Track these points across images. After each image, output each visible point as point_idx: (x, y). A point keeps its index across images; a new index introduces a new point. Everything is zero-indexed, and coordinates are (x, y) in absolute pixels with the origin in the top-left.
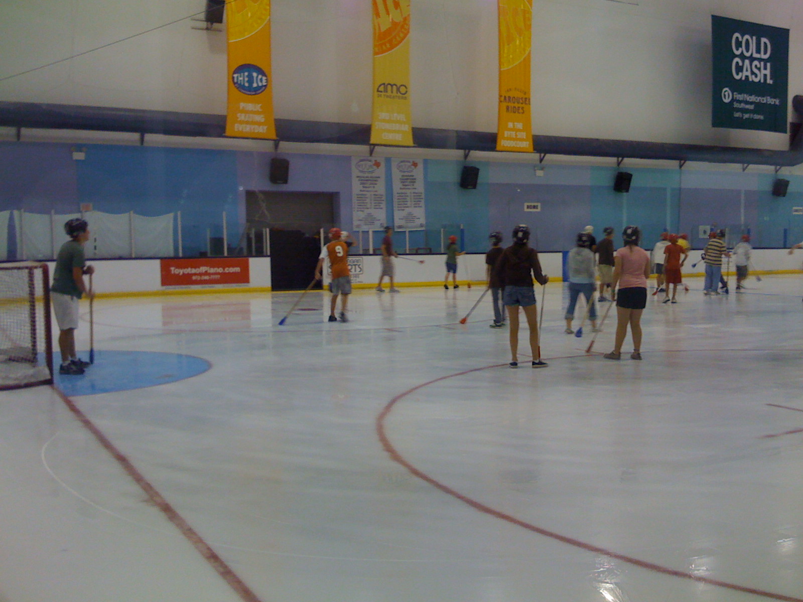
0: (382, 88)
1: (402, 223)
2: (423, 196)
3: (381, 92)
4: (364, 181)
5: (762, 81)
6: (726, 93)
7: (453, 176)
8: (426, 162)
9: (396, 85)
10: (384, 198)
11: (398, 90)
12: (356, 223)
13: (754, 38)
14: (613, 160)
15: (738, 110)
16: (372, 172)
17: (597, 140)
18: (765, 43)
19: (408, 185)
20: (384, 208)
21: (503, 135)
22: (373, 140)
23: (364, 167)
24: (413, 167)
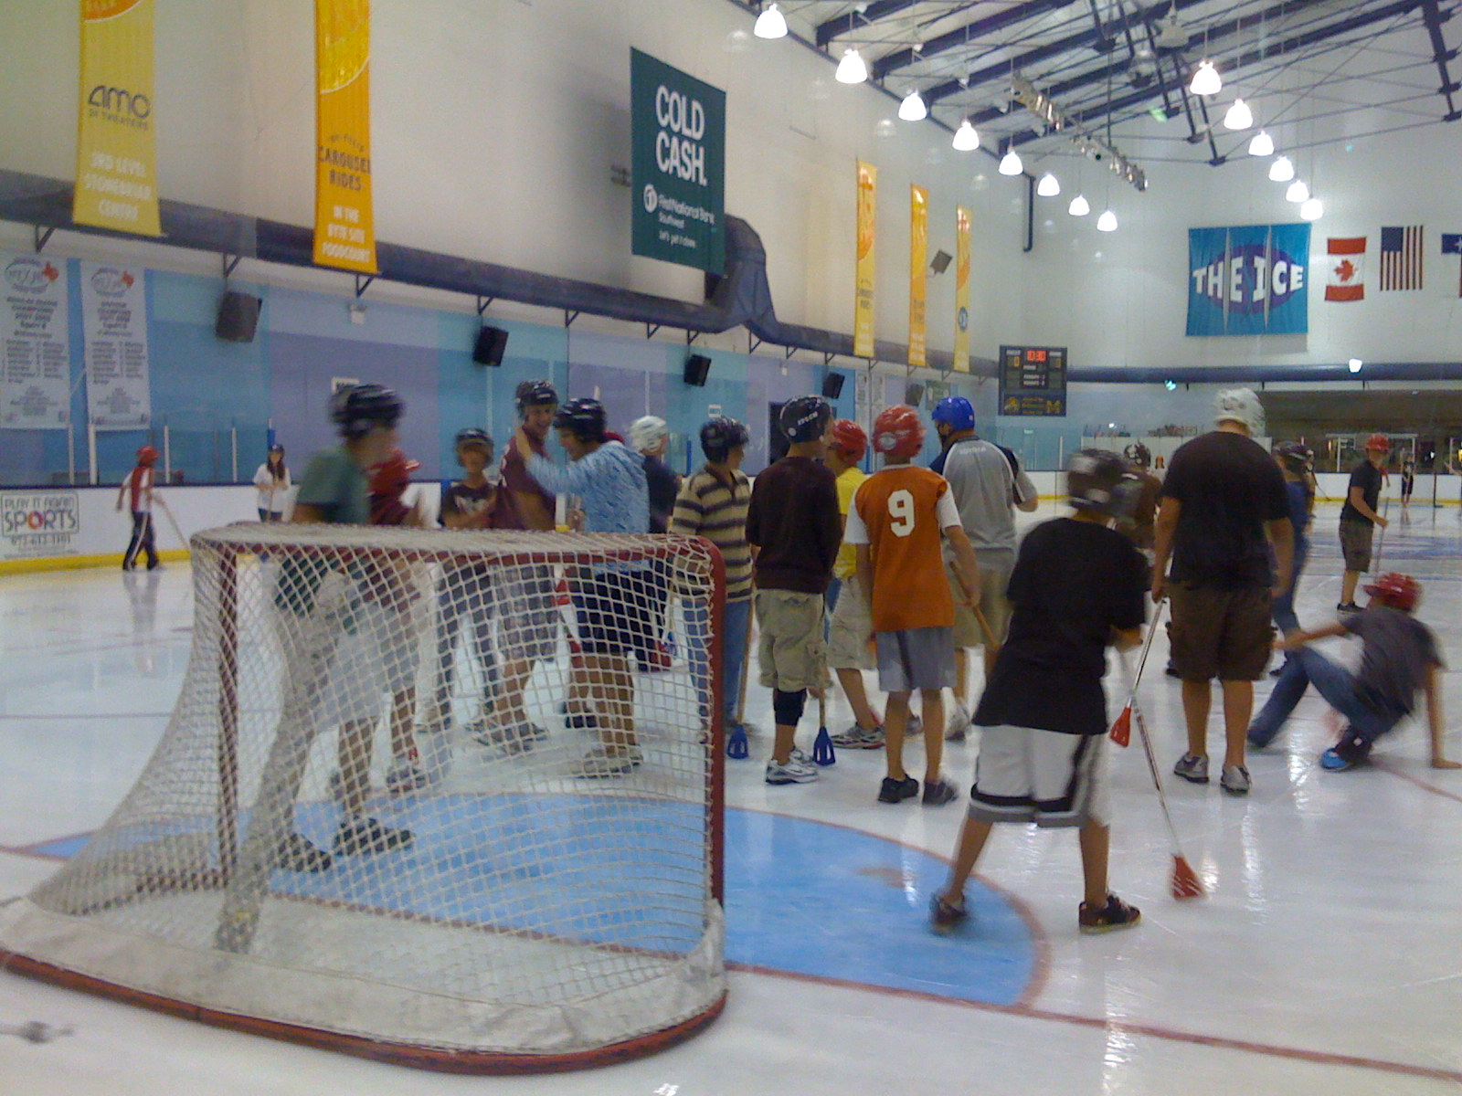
0: (98, 97)
1: (105, 411)
2: (145, 352)
3: (97, 104)
4: (21, 311)
5: (694, 179)
6: (650, 195)
7: (198, 311)
8: (149, 275)
9: (127, 94)
10: (65, 353)
11: (132, 105)
12: (4, 410)
13: (684, 99)
14: (469, 301)
15: (665, 227)
16: (40, 290)
18: (697, 112)
19: (115, 326)
20: (67, 377)
21: (326, 231)
22: (81, 214)
23: (23, 276)
24: (124, 285)
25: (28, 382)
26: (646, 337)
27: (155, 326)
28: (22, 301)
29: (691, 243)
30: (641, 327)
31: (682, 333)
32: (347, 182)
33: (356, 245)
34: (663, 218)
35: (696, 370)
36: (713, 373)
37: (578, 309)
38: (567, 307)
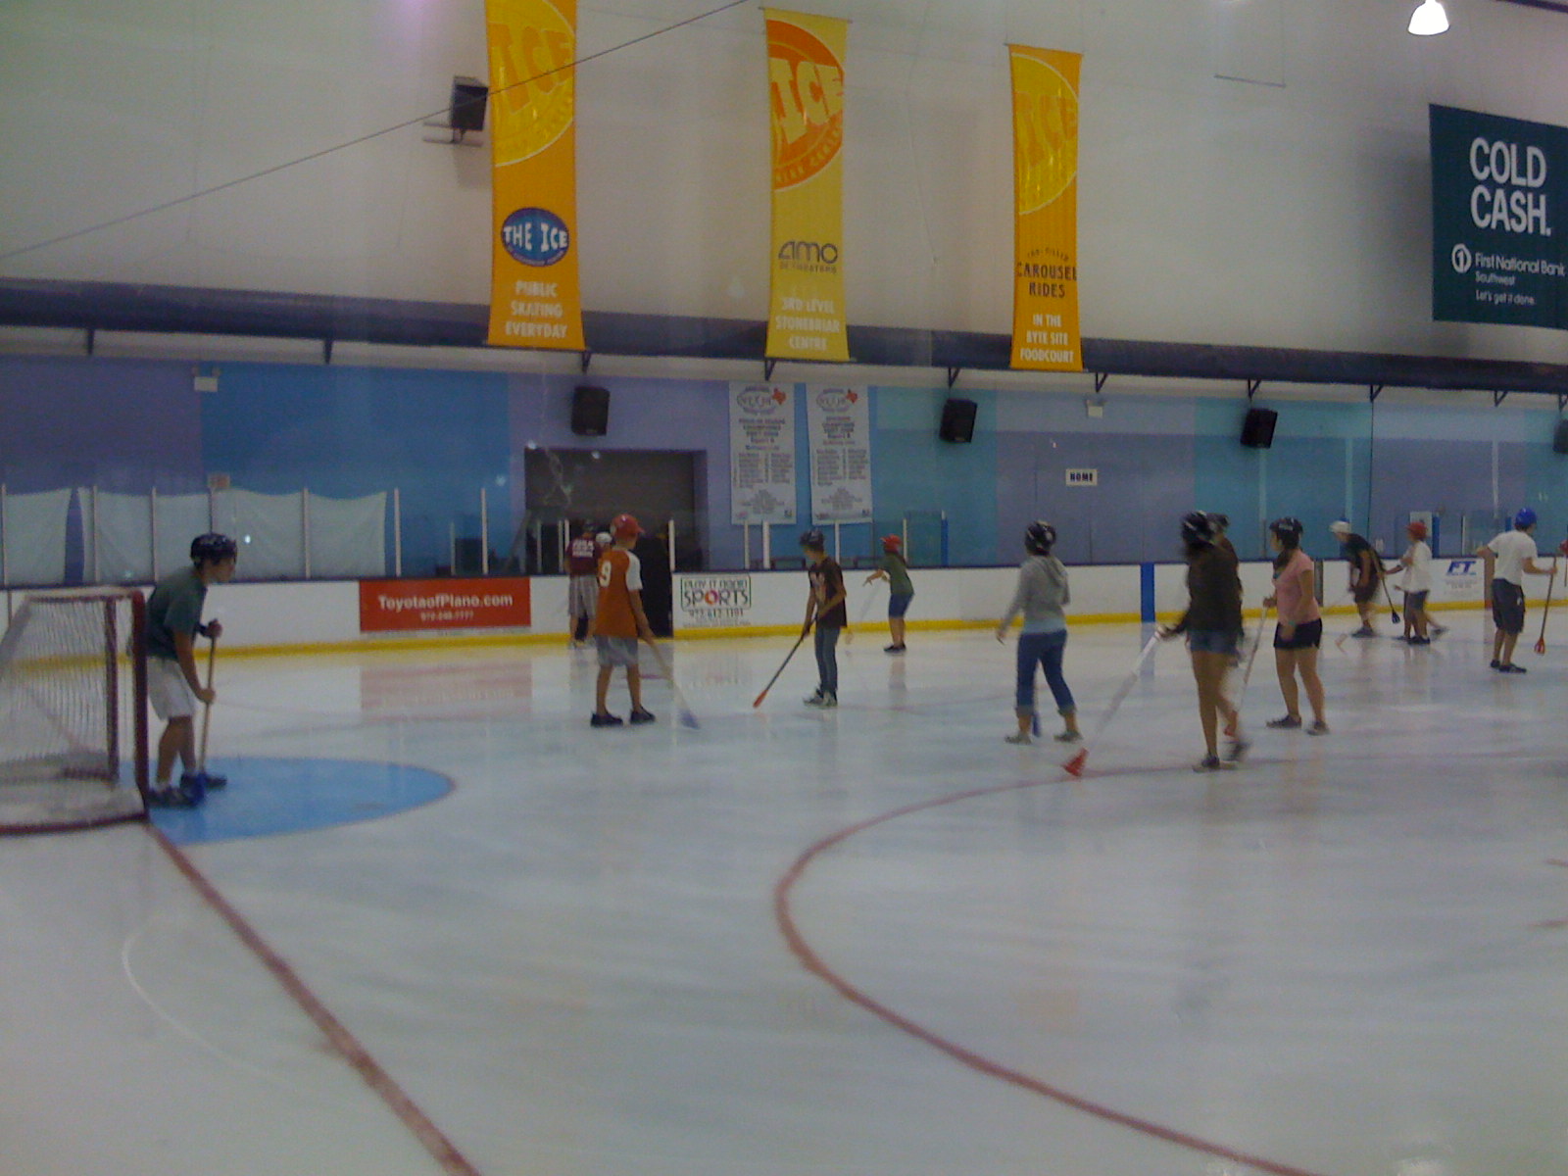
0: (788, 251)
1: (828, 508)
2: (868, 457)
3: (788, 257)
4: (752, 430)
5: (1531, 230)
6: (1461, 255)
7: (926, 418)
8: (873, 391)
9: (816, 245)
10: (792, 460)
11: (820, 254)
12: (736, 509)
13: (1514, 147)
14: (1241, 385)
15: (1484, 287)
16: (769, 412)
17: (1208, 347)
18: (1535, 158)
19: (840, 436)
20: (793, 481)
21: (1024, 336)
22: (775, 349)
23: (753, 401)
24: (849, 401)
25: (758, 487)
26: (1494, 403)
27: (875, 433)
28: (752, 421)
29: (1531, 301)
31: (1548, 397)
32: (1048, 291)
33: (1061, 348)
34: (1480, 277)
38: (1370, 382)
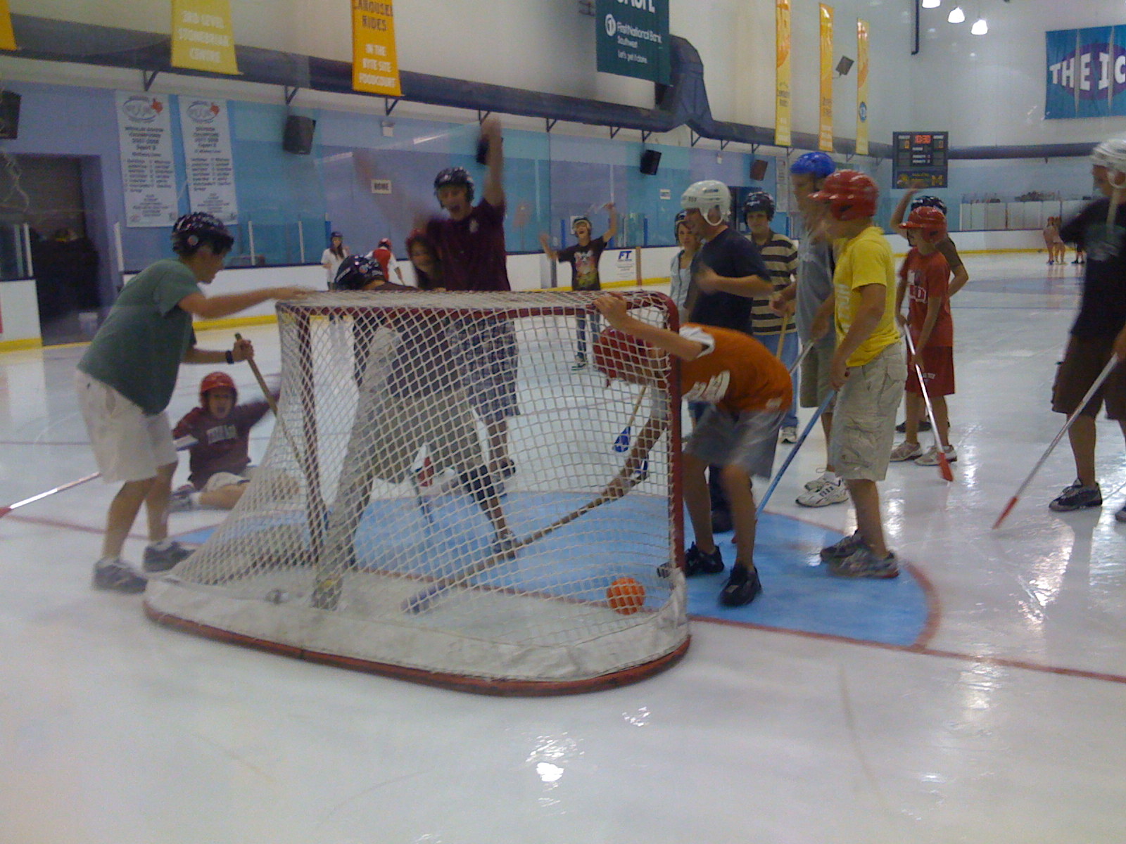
2: (231, 165)
4: (137, 137)
5: (644, 8)
6: (610, 22)
7: (268, 132)
8: (231, 105)
10: (171, 168)
14: (473, 115)
15: (622, 48)
16: (150, 120)
19: (208, 145)
20: (174, 186)
21: (361, 63)
22: (177, 61)
23: (136, 110)
24: (212, 114)
25: (147, 191)
26: (610, 137)
27: (236, 143)
28: (137, 129)
29: (643, 60)
30: (606, 129)
31: (638, 133)
32: (375, 24)
33: (384, 74)
34: (621, 41)
35: (649, 162)
36: (663, 164)
37: (557, 118)
38: (546, 116)
